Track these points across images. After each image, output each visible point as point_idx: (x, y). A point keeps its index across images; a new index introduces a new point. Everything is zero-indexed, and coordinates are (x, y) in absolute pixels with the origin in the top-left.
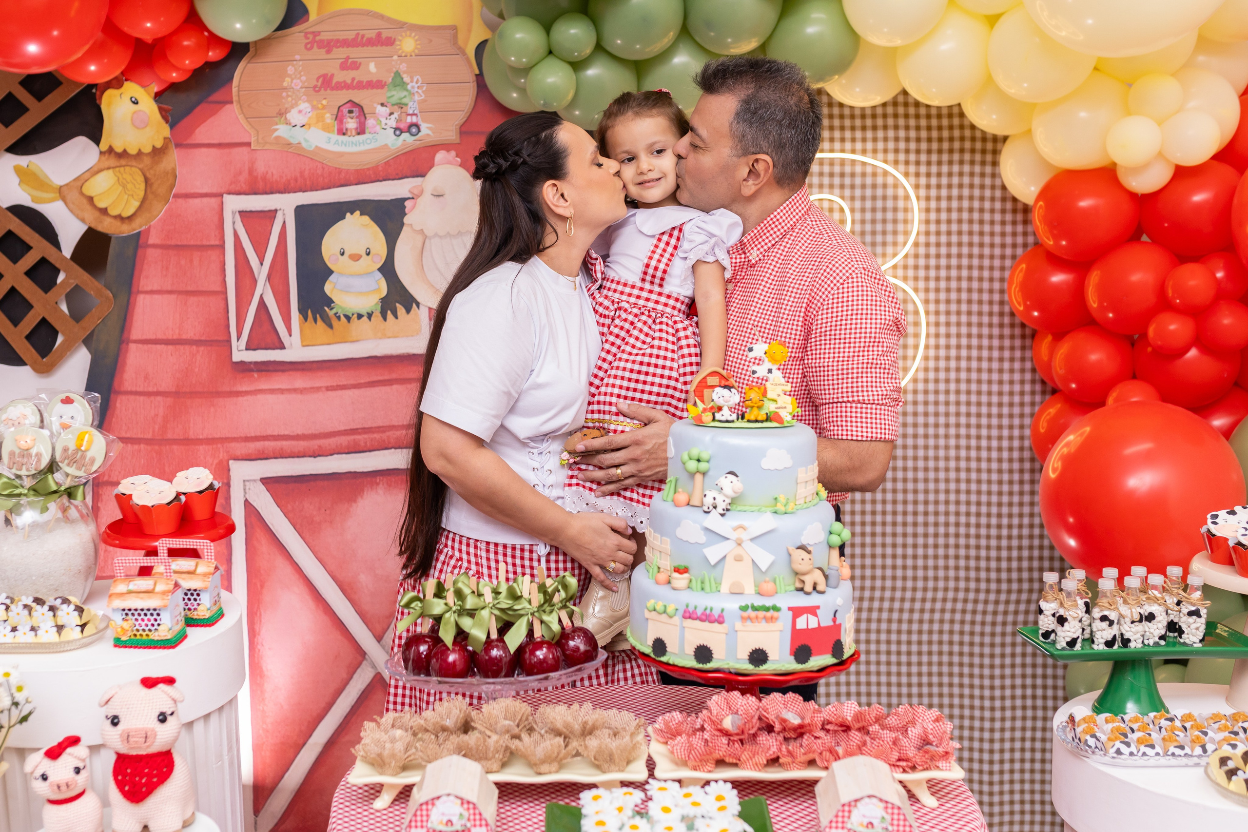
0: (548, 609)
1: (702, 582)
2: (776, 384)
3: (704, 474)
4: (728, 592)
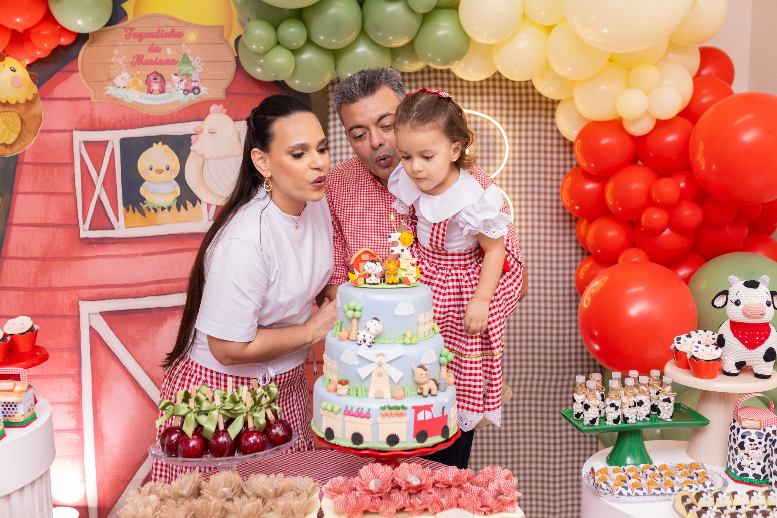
0: (258, 408)
1: (357, 391)
2: (406, 259)
3: (358, 319)
4: (373, 396)
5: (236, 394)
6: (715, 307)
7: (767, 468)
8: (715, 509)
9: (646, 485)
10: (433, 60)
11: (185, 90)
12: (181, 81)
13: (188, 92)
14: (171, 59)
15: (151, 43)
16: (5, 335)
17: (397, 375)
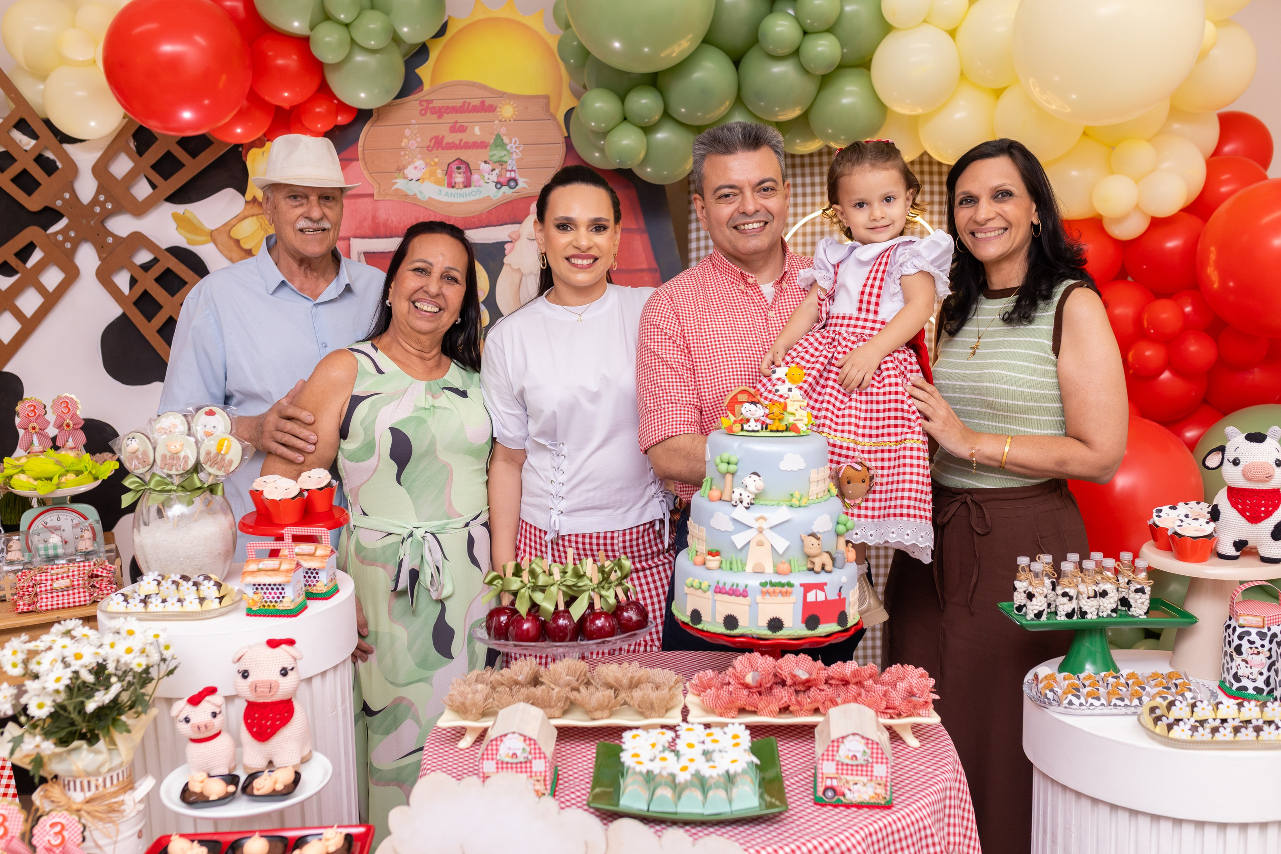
0: (606, 586)
1: (731, 564)
2: (795, 401)
3: (733, 474)
4: (751, 571)
5: (579, 566)
6: (1207, 468)
7: (1272, 681)
8: (1192, 721)
9: (1106, 696)
10: (836, 140)
11: (497, 183)
12: (493, 170)
13: (502, 186)
14: (479, 141)
15: (453, 121)
16: (302, 491)
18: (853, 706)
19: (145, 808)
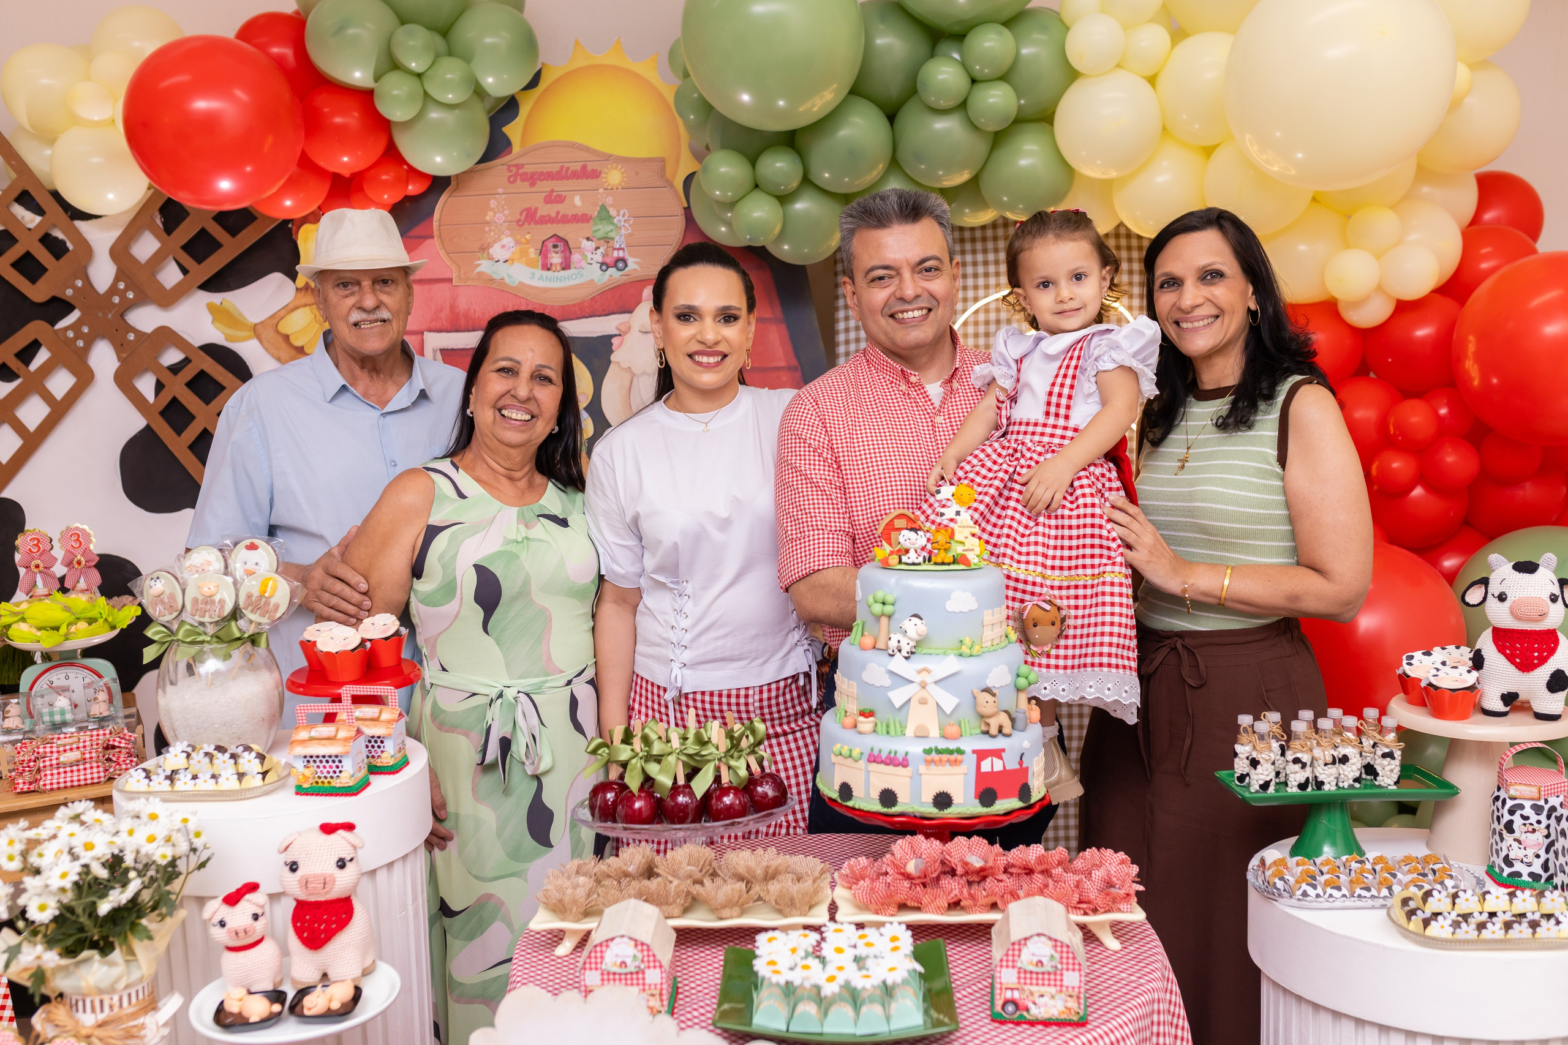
0: (736, 754)
1: (888, 726)
2: (964, 527)
3: (890, 617)
4: (913, 735)
6: (1468, 604)
7: (1551, 865)
8: (1453, 915)
9: (1348, 885)
10: (1012, 210)
11: (602, 264)
12: (597, 248)
13: (608, 267)
14: (580, 214)
15: (549, 189)
16: (364, 641)
17: (949, 702)
18: (1039, 899)
19: (170, 1033)
